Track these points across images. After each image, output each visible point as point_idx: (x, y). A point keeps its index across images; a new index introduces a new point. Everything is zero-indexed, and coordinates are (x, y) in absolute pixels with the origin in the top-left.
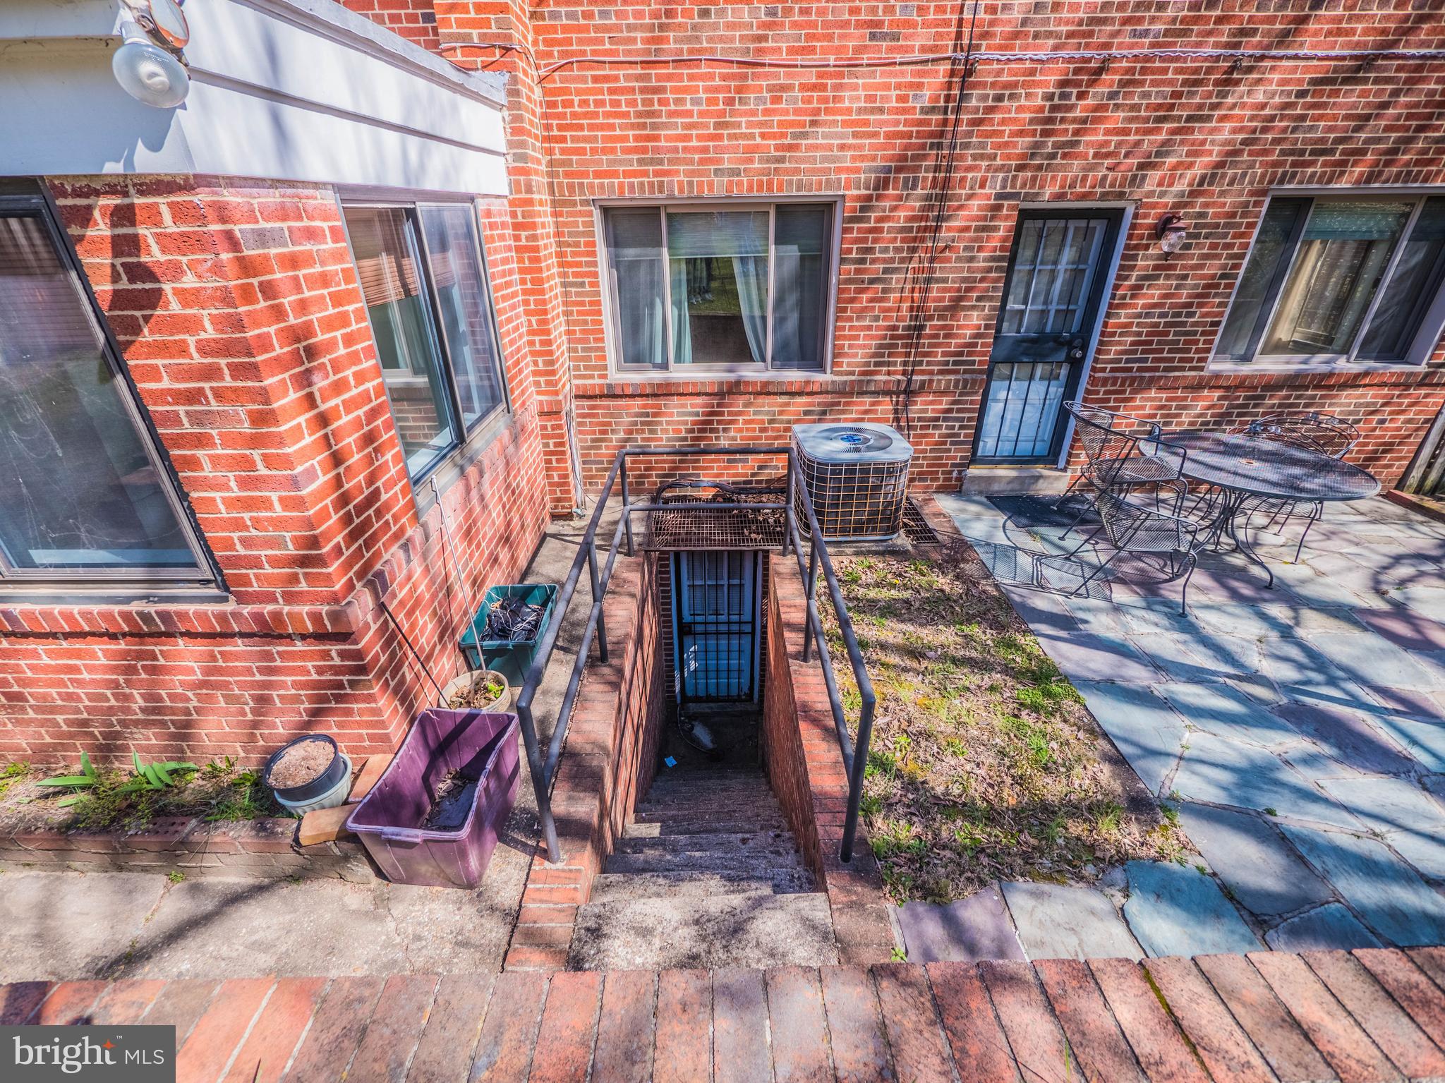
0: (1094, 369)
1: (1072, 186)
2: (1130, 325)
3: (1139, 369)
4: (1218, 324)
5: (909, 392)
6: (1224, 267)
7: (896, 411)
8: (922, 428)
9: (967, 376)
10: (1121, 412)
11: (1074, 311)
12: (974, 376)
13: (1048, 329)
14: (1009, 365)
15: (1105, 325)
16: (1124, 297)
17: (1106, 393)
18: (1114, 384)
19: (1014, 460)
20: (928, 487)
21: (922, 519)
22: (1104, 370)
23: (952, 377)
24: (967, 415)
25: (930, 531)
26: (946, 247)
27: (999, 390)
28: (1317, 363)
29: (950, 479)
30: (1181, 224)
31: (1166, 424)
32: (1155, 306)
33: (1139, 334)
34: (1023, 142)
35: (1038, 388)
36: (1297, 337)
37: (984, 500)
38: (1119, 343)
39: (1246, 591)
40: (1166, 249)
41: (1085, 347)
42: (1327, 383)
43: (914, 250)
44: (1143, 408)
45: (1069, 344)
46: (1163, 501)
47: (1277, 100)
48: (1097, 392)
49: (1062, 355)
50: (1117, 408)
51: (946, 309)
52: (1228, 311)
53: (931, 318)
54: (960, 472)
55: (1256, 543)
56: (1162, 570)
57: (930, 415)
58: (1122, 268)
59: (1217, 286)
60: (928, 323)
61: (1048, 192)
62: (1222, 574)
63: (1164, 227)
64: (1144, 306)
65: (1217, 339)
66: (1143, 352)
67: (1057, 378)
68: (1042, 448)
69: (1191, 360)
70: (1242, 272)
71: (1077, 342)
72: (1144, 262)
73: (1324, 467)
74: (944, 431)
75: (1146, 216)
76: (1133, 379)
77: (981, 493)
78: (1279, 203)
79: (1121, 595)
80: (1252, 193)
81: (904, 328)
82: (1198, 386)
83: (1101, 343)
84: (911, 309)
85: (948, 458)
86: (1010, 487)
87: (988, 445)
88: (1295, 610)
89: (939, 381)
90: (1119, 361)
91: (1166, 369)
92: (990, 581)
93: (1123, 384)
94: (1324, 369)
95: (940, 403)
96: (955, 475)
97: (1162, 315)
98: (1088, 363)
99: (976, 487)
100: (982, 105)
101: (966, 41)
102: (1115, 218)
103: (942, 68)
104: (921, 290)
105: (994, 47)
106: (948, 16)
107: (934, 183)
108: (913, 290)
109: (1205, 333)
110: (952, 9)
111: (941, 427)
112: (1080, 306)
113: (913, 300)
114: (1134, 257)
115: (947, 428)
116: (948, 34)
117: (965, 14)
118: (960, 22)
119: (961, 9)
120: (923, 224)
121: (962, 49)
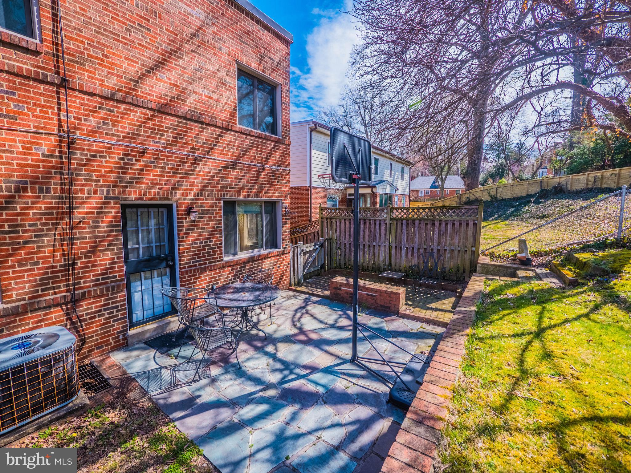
0: (180, 268)
1: (145, 194)
2: (189, 248)
3: (199, 265)
4: (221, 244)
5: (75, 301)
6: (216, 224)
7: (67, 314)
8: (90, 319)
9: (113, 284)
10: (198, 283)
11: (164, 245)
12: (118, 283)
13: (154, 254)
14: (138, 274)
15: (179, 249)
16: (183, 238)
17: (189, 277)
18: (191, 273)
19: (155, 318)
20: (104, 351)
21: (100, 375)
22: (184, 268)
23: (104, 287)
24: (120, 304)
25: (106, 380)
26: (80, 222)
27: (136, 286)
28: (256, 252)
29: (119, 341)
30: (196, 209)
31: (217, 284)
32: (196, 240)
33: (194, 251)
34: (113, 176)
35: (157, 281)
36: (250, 244)
37: (143, 345)
38: (187, 256)
39: (259, 344)
40: (193, 219)
41: (173, 260)
42: (261, 258)
43: (57, 224)
44: (206, 279)
45: (166, 259)
46: (226, 315)
47: (213, 171)
48: (185, 278)
49: (164, 264)
50: (196, 282)
51: (89, 252)
52: (223, 239)
53: (80, 258)
54: (124, 335)
55: (259, 321)
56: (229, 349)
57: (94, 310)
58: (178, 227)
59: (216, 231)
60: (79, 261)
61: (133, 197)
62: (250, 340)
63: (189, 211)
64: (192, 240)
65: (223, 249)
66: (198, 258)
67: (166, 275)
68: (167, 308)
69: (217, 258)
70: (223, 225)
71: (169, 258)
72: (186, 224)
73: (267, 288)
74: (106, 316)
75: (181, 207)
76: (198, 269)
77: (140, 342)
78: (226, 203)
79: (215, 371)
80: (216, 200)
81: (60, 266)
82: (223, 267)
83: (180, 257)
84: (64, 255)
85: (114, 330)
86: (155, 333)
87: (138, 315)
88: (275, 345)
89: (95, 291)
90: (190, 263)
91: (209, 263)
92: (146, 398)
93: (194, 272)
94: (257, 254)
95: (100, 301)
96: (121, 337)
97: (201, 243)
98: (177, 267)
99: (137, 339)
100: (84, 158)
101: (65, 129)
102: (169, 207)
103: (53, 138)
104: (68, 245)
105: (85, 135)
106: (50, 116)
107: (62, 191)
108: (62, 245)
109: (218, 248)
110: (52, 113)
111: (104, 315)
112: (166, 243)
113: (63, 250)
114: (182, 222)
115: (108, 314)
116: (53, 124)
117: (62, 117)
118: (59, 120)
119: (59, 115)
120: (60, 211)
121: (64, 132)
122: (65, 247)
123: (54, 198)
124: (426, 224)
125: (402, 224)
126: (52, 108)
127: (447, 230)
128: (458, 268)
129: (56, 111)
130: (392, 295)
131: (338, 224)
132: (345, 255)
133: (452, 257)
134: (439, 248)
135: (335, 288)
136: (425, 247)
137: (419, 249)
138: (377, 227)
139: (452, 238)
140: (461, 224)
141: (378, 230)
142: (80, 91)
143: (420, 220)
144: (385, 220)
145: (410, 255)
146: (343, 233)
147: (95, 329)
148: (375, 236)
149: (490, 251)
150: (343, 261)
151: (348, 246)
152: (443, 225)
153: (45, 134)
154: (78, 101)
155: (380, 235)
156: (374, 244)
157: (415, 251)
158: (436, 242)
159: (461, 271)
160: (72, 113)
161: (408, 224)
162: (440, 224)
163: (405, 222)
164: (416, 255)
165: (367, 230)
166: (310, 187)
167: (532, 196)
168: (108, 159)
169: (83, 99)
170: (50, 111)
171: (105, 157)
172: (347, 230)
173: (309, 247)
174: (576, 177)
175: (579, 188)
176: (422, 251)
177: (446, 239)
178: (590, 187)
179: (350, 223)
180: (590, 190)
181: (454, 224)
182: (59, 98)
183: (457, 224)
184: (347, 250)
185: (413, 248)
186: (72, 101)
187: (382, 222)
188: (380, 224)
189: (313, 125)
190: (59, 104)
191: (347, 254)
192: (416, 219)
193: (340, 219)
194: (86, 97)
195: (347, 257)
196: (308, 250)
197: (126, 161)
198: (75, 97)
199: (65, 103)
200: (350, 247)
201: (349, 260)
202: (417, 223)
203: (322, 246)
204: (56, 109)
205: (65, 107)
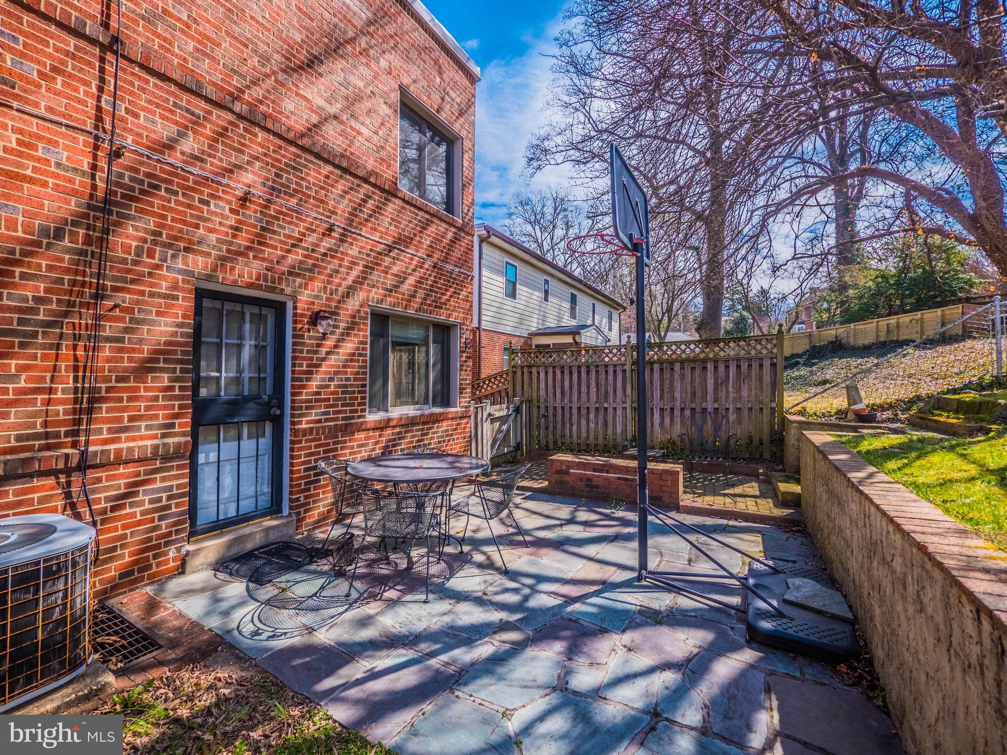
0: (292, 423)
1: (241, 276)
3: (325, 421)
4: (364, 386)
5: (86, 468)
6: (358, 348)
7: (68, 495)
8: (113, 509)
9: (166, 440)
11: (265, 378)
12: (176, 440)
13: (246, 392)
14: (214, 427)
15: (293, 386)
16: (302, 366)
17: (307, 441)
18: (311, 433)
19: (239, 519)
20: (133, 582)
21: (131, 626)
22: (301, 423)
23: (148, 444)
24: (175, 483)
25: (146, 637)
26: (116, 306)
27: (207, 455)
29: (167, 562)
33: (319, 394)
34: (186, 230)
35: (248, 445)
40: (322, 331)
41: (281, 406)
42: (427, 421)
45: (268, 404)
48: (300, 442)
50: (318, 453)
53: (107, 379)
54: (178, 550)
57: (122, 491)
58: (294, 344)
59: (357, 361)
60: (104, 386)
61: (220, 275)
63: (314, 318)
65: (368, 396)
66: (326, 406)
67: (264, 434)
68: (264, 501)
69: (356, 411)
70: (368, 352)
71: (274, 402)
72: (308, 340)
74: (147, 506)
75: (301, 309)
76: (323, 429)
77: (208, 565)
78: (376, 314)
80: (361, 306)
81: (65, 391)
82: (366, 429)
83: (293, 401)
84: (75, 368)
85: (158, 538)
86: (239, 548)
87: (207, 510)
89: (130, 450)
90: (311, 414)
91: (344, 418)
93: (317, 434)
95: (136, 473)
96: (171, 554)
97: (331, 380)
98: (287, 419)
99: (202, 560)
100: (137, 186)
101: (108, 127)
102: (279, 308)
103: (81, 138)
104: (86, 349)
105: (142, 145)
106: (81, 96)
107: (88, 240)
108: (75, 348)
109: (359, 392)
110: (86, 93)
111: (142, 503)
112: (269, 374)
113: (76, 359)
114: (302, 337)
115: (151, 501)
116: (85, 112)
117: (103, 104)
118: (99, 109)
119: (99, 99)
120: (79, 278)
121: (105, 131)
122: (80, 353)
123: (69, 251)
124: (693, 369)
125: (652, 370)
126: (88, 84)
127: (728, 377)
128: (750, 438)
129: (94, 90)
130: (664, 477)
131: (542, 375)
132: (555, 428)
133: (739, 421)
134: (716, 406)
135: (558, 472)
136: (693, 406)
137: (682, 409)
138: (611, 377)
139: (738, 390)
140: (750, 366)
141: (611, 381)
142: (142, 67)
143: (682, 362)
144: (623, 365)
145: (667, 421)
146: (550, 390)
147: (120, 532)
148: (606, 392)
149: (799, 408)
150: (551, 437)
151: (559, 411)
152: (721, 368)
153: (67, 126)
154: (137, 83)
155: (615, 391)
156: (606, 405)
157: (677, 413)
158: (710, 397)
159: (756, 441)
160: (123, 100)
161: (661, 370)
162: (716, 368)
163: (656, 366)
164: (678, 420)
165: (593, 383)
166: (478, 328)
167: (799, 356)
168: (181, 198)
169: (147, 82)
170: (82, 89)
171: (176, 193)
172: (558, 384)
173: (500, 411)
174: (860, 326)
175: (866, 342)
176: (688, 413)
177: (727, 392)
178: (882, 339)
179: (562, 372)
180: (884, 344)
181: (739, 367)
182: (102, 70)
183: (744, 366)
184: (559, 419)
185: (672, 409)
186: (125, 81)
187: (619, 370)
188: (615, 371)
189: (485, 232)
190: (102, 80)
191: (559, 426)
192: (676, 361)
193: (546, 367)
194: (152, 80)
195: (559, 431)
196: (497, 414)
197: (212, 207)
198: (133, 74)
199: (113, 81)
200: (563, 413)
201: (563, 436)
202: (677, 366)
203: (517, 410)
204: (93, 86)
205: (112, 88)
